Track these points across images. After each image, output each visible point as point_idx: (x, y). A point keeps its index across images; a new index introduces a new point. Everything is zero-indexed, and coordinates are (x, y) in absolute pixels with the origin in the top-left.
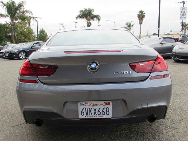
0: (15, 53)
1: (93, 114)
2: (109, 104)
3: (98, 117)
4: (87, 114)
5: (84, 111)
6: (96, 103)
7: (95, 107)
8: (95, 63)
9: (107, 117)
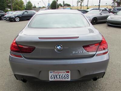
0: (13, 18)
1: (58, 78)
2: (68, 72)
3: (61, 80)
4: (54, 78)
5: (53, 76)
6: (60, 71)
7: (59, 74)
8: (60, 45)
9: (67, 80)
